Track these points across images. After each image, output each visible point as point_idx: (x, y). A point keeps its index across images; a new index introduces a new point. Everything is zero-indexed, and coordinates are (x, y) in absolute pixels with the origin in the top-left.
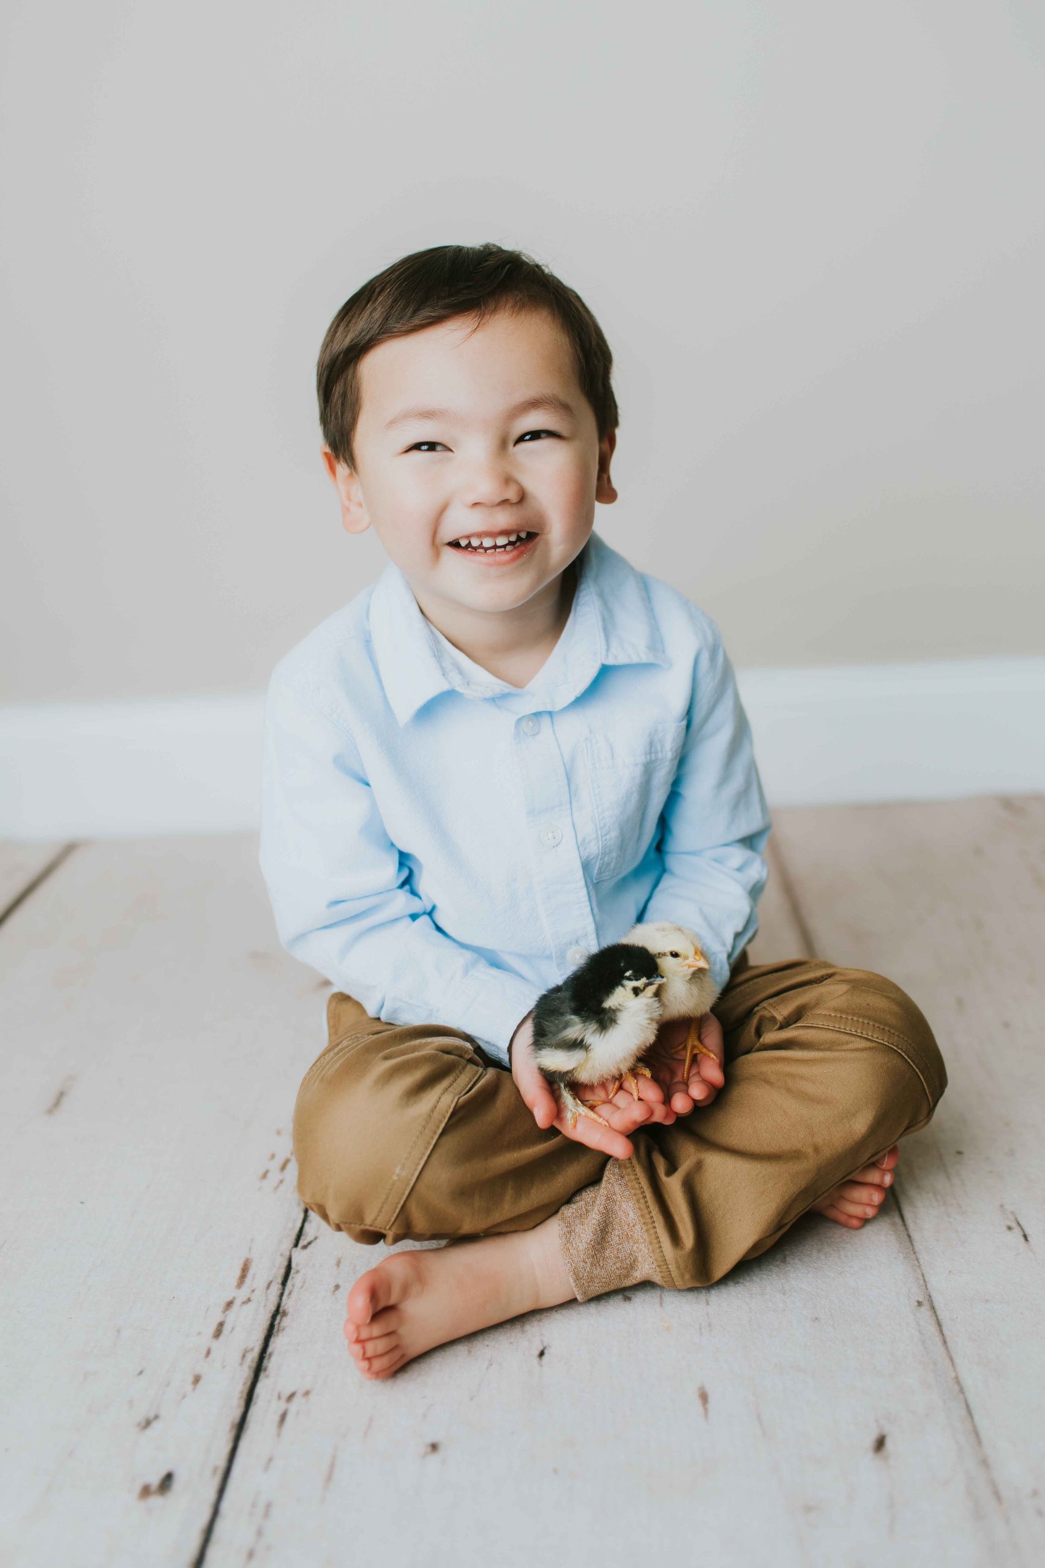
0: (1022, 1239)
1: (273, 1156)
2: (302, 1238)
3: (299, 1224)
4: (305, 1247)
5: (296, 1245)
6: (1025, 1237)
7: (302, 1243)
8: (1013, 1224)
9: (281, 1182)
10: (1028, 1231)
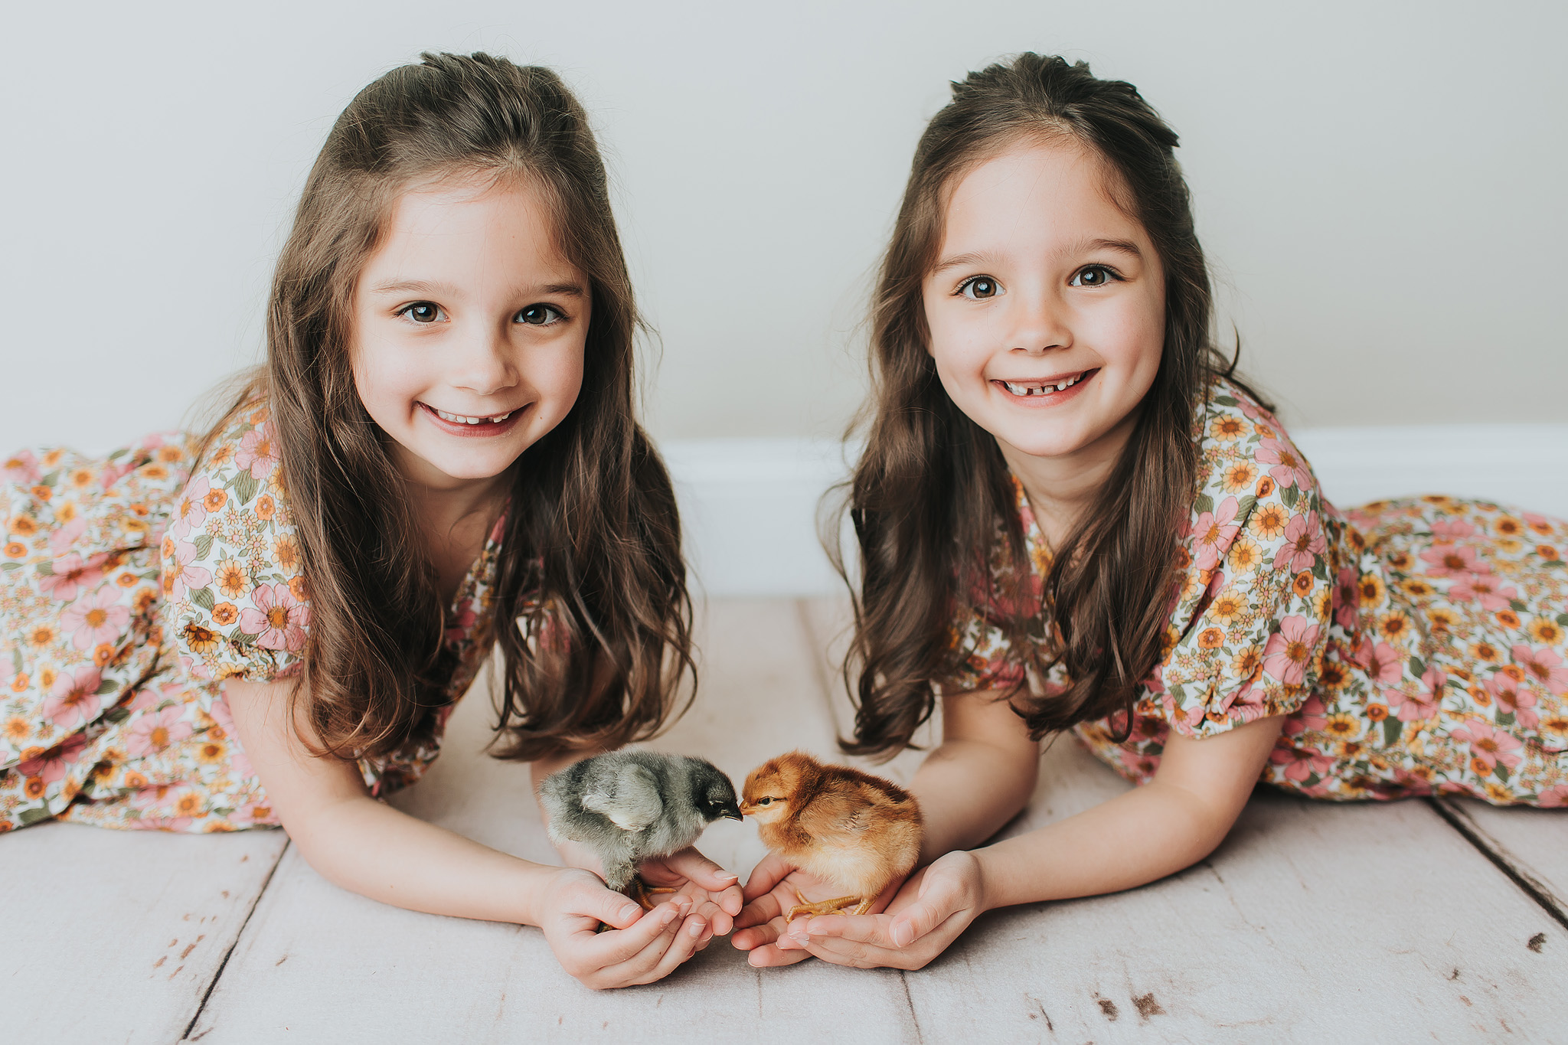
0: (1047, 1028)
1: (175, 942)
2: (194, 1029)
3: (193, 1015)
4: (196, 1039)
5: (185, 1036)
6: (1050, 1026)
7: (192, 1034)
8: (1038, 1013)
9: (180, 969)
10: (1054, 1020)
